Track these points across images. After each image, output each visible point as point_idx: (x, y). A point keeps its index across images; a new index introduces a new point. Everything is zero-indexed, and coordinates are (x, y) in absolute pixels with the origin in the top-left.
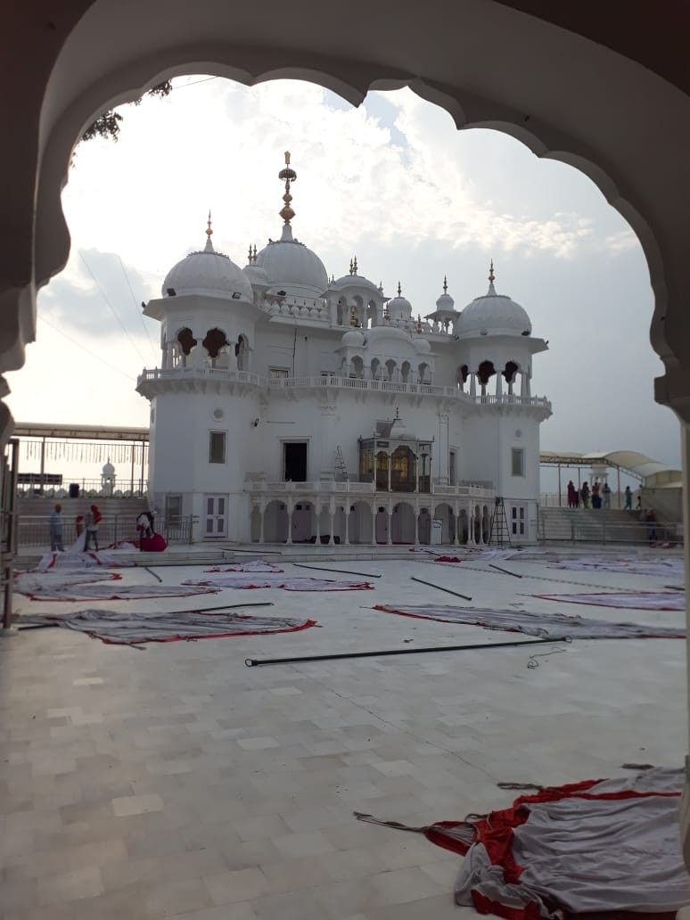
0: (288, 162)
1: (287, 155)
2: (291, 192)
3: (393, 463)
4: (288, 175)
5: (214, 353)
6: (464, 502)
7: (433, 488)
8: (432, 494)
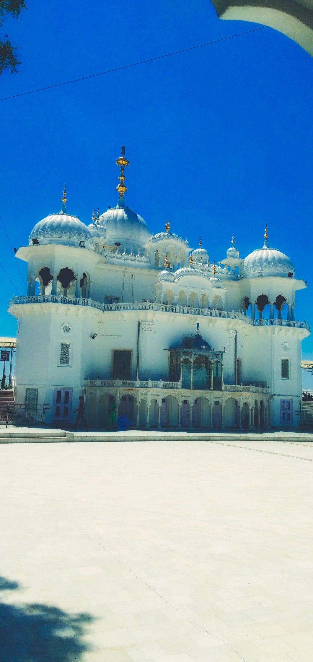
5: (65, 285)
6: (246, 397)
7: (224, 386)
8: (223, 391)
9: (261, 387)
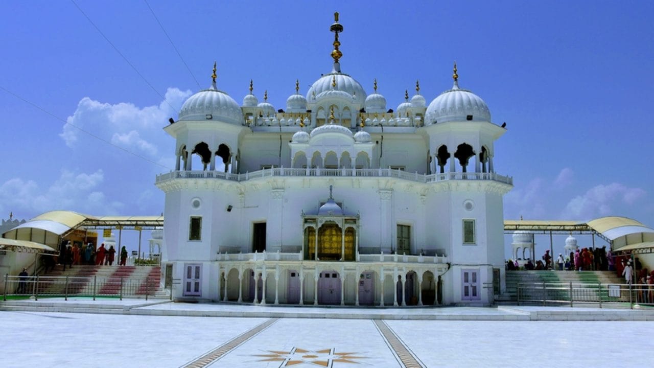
0: (337, 20)
1: (337, 15)
2: (339, 39)
3: (320, 235)
4: (337, 29)
6: (390, 268)
7: (358, 256)
8: (358, 262)
9: (438, 256)
